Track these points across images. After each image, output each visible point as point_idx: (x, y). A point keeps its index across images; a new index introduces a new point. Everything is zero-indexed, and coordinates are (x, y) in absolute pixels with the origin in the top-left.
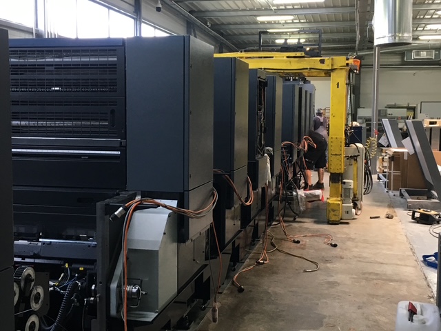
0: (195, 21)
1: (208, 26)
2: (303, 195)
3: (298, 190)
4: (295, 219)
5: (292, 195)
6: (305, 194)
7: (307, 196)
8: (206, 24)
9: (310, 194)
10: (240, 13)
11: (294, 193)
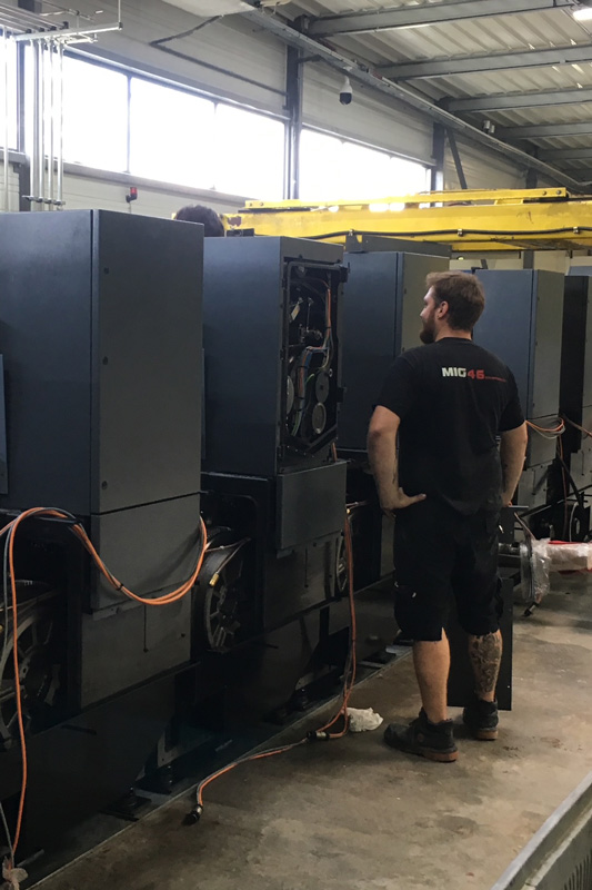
0: (453, 122)
1: (487, 131)
2: (545, 555)
3: (534, 541)
4: (528, 613)
5: (517, 553)
6: (549, 551)
7: (555, 559)
8: (482, 127)
9: (563, 552)
10: (563, 97)
11: (524, 549)
